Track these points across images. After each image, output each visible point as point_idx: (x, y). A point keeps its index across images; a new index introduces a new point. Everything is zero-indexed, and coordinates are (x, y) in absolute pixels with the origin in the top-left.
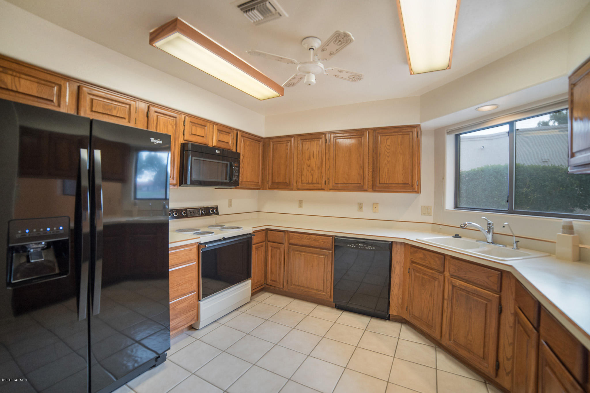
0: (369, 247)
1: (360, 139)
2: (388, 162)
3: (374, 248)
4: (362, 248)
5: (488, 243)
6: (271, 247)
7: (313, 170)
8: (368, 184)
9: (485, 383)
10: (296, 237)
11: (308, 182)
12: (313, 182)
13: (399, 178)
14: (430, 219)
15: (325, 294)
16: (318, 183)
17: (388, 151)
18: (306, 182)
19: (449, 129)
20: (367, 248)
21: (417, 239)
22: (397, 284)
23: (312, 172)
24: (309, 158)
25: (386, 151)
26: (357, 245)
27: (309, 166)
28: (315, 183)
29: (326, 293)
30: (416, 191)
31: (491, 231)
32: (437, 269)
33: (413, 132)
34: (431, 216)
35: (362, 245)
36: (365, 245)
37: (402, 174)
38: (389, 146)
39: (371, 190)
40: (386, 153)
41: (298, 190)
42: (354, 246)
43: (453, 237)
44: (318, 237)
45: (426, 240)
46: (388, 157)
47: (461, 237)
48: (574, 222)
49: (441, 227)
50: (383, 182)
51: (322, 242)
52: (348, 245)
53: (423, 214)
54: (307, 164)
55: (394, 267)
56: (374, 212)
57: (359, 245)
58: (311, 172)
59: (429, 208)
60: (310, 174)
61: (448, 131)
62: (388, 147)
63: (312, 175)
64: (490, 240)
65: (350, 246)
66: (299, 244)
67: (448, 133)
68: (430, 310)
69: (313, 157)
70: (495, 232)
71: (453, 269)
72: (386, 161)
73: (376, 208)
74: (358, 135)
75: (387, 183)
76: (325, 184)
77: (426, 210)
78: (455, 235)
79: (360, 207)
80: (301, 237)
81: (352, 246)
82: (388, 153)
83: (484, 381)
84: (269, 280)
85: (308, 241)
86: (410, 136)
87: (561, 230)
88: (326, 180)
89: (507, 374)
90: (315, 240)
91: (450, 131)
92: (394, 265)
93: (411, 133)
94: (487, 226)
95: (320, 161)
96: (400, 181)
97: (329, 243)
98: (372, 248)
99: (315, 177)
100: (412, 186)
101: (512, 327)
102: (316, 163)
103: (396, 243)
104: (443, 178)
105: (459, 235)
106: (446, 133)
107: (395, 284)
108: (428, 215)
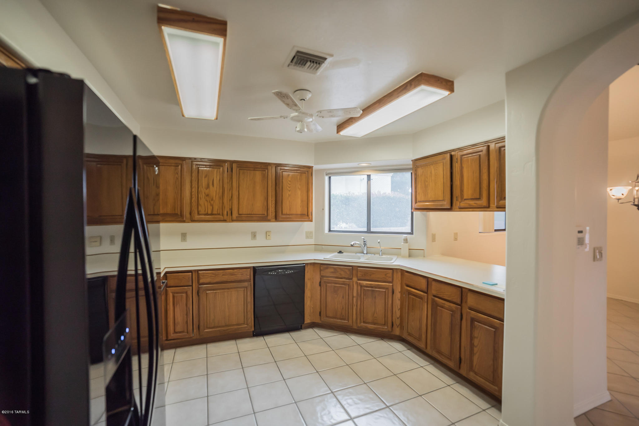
0: (289, 271)
1: (264, 172)
2: (289, 195)
3: (292, 271)
4: (282, 273)
5: (364, 254)
6: (172, 293)
7: (212, 200)
8: (272, 215)
9: (382, 339)
10: (208, 275)
11: (206, 213)
12: (214, 213)
13: (298, 208)
14: (312, 241)
15: (246, 326)
16: (219, 214)
17: (289, 186)
18: (204, 213)
19: (328, 172)
20: (287, 272)
21: (324, 259)
22: (309, 297)
23: (212, 202)
24: (208, 187)
25: (288, 186)
26: (277, 271)
27: (208, 195)
28: (215, 214)
29: (247, 324)
30: (310, 220)
31: (366, 246)
32: (347, 277)
33: (309, 172)
34: (313, 238)
35: (282, 271)
36: (284, 270)
37: (301, 207)
38: (290, 181)
39: (274, 220)
40: (288, 188)
41: (192, 222)
42: (275, 272)
43: (338, 253)
44: (236, 270)
45: (329, 257)
46: (289, 191)
47: (343, 253)
48: (408, 237)
49: (323, 246)
50: (285, 213)
51: (240, 275)
52: (269, 273)
53: (307, 237)
54: (205, 193)
55: (306, 284)
56: (268, 240)
57: (279, 271)
58: (210, 202)
59: (311, 233)
60: (209, 204)
61: (327, 173)
62: (289, 183)
63: (212, 205)
64: (365, 252)
65: (271, 273)
66: (212, 282)
67: (327, 174)
68: (343, 308)
69: (213, 186)
70: (368, 247)
71: (361, 275)
72: (288, 195)
73: (269, 235)
74: (262, 168)
75: (289, 213)
76: (227, 215)
77: (309, 235)
78: (339, 251)
79: (254, 235)
80: (214, 274)
81: (273, 273)
82: (289, 187)
83: (381, 339)
84: (172, 333)
85: (223, 276)
86: (306, 175)
87: (403, 241)
88: (228, 211)
89: (398, 327)
90: (232, 274)
91: (328, 174)
92: (306, 282)
93: (307, 173)
94: (363, 243)
95: (221, 191)
96: (299, 213)
97: (248, 275)
98: (290, 272)
99: (216, 208)
100: (308, 216)
101: (399, 299)
102: (216, 193)
103: (307, 264)
104: (323, 209)
105: (342, 251)
106: (325, 174)
107: (308, 298)
108: (311, 239)
